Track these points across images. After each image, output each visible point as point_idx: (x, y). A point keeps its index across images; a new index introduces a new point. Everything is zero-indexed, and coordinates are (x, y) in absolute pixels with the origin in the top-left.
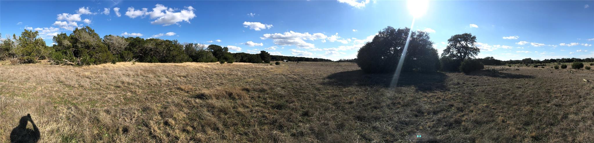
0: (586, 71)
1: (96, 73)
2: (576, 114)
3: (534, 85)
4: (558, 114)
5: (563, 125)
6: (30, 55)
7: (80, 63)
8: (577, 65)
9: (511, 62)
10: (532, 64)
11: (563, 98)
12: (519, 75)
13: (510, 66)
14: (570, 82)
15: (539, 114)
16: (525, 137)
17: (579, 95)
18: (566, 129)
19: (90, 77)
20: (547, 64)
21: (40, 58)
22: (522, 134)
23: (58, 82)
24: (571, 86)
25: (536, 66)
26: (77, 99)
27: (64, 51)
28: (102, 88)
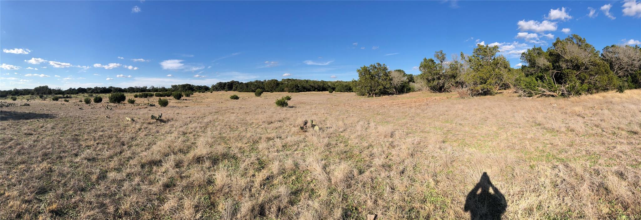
0: (129, 105)
1: (592, 108)
2: (118, 170)
3: (53, 128)
4: (91, 173)
5: (100, 190)
6: (485, 83)
7: (566, 92)
8: (117, 98)
9: (16, 93)
10: (50, 96)
11: (99, 148)
12: (30, 113)
13: (15, 100)
14: (107, 123)
15: (63, 175)
16: (39, 213)
17: (121, 141)
18: (105, 195)
19: (583, 115)
20: (72, 96)
21: (502, 86)
22: (33, 209)
23: (534, 124)
24: (110, 129)
25: (56, 99)
26: (566, 152)
27: (540, 74)
28: (604, 133)
